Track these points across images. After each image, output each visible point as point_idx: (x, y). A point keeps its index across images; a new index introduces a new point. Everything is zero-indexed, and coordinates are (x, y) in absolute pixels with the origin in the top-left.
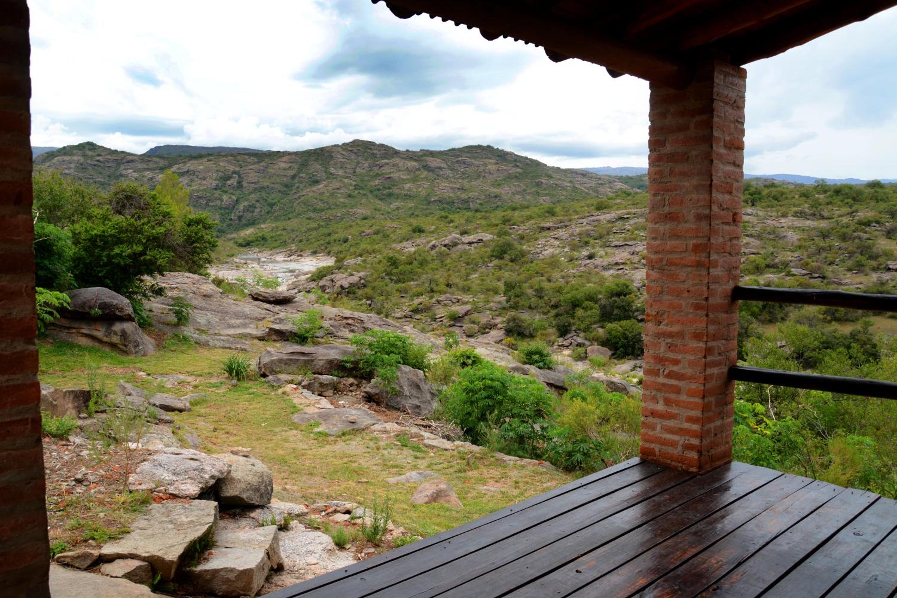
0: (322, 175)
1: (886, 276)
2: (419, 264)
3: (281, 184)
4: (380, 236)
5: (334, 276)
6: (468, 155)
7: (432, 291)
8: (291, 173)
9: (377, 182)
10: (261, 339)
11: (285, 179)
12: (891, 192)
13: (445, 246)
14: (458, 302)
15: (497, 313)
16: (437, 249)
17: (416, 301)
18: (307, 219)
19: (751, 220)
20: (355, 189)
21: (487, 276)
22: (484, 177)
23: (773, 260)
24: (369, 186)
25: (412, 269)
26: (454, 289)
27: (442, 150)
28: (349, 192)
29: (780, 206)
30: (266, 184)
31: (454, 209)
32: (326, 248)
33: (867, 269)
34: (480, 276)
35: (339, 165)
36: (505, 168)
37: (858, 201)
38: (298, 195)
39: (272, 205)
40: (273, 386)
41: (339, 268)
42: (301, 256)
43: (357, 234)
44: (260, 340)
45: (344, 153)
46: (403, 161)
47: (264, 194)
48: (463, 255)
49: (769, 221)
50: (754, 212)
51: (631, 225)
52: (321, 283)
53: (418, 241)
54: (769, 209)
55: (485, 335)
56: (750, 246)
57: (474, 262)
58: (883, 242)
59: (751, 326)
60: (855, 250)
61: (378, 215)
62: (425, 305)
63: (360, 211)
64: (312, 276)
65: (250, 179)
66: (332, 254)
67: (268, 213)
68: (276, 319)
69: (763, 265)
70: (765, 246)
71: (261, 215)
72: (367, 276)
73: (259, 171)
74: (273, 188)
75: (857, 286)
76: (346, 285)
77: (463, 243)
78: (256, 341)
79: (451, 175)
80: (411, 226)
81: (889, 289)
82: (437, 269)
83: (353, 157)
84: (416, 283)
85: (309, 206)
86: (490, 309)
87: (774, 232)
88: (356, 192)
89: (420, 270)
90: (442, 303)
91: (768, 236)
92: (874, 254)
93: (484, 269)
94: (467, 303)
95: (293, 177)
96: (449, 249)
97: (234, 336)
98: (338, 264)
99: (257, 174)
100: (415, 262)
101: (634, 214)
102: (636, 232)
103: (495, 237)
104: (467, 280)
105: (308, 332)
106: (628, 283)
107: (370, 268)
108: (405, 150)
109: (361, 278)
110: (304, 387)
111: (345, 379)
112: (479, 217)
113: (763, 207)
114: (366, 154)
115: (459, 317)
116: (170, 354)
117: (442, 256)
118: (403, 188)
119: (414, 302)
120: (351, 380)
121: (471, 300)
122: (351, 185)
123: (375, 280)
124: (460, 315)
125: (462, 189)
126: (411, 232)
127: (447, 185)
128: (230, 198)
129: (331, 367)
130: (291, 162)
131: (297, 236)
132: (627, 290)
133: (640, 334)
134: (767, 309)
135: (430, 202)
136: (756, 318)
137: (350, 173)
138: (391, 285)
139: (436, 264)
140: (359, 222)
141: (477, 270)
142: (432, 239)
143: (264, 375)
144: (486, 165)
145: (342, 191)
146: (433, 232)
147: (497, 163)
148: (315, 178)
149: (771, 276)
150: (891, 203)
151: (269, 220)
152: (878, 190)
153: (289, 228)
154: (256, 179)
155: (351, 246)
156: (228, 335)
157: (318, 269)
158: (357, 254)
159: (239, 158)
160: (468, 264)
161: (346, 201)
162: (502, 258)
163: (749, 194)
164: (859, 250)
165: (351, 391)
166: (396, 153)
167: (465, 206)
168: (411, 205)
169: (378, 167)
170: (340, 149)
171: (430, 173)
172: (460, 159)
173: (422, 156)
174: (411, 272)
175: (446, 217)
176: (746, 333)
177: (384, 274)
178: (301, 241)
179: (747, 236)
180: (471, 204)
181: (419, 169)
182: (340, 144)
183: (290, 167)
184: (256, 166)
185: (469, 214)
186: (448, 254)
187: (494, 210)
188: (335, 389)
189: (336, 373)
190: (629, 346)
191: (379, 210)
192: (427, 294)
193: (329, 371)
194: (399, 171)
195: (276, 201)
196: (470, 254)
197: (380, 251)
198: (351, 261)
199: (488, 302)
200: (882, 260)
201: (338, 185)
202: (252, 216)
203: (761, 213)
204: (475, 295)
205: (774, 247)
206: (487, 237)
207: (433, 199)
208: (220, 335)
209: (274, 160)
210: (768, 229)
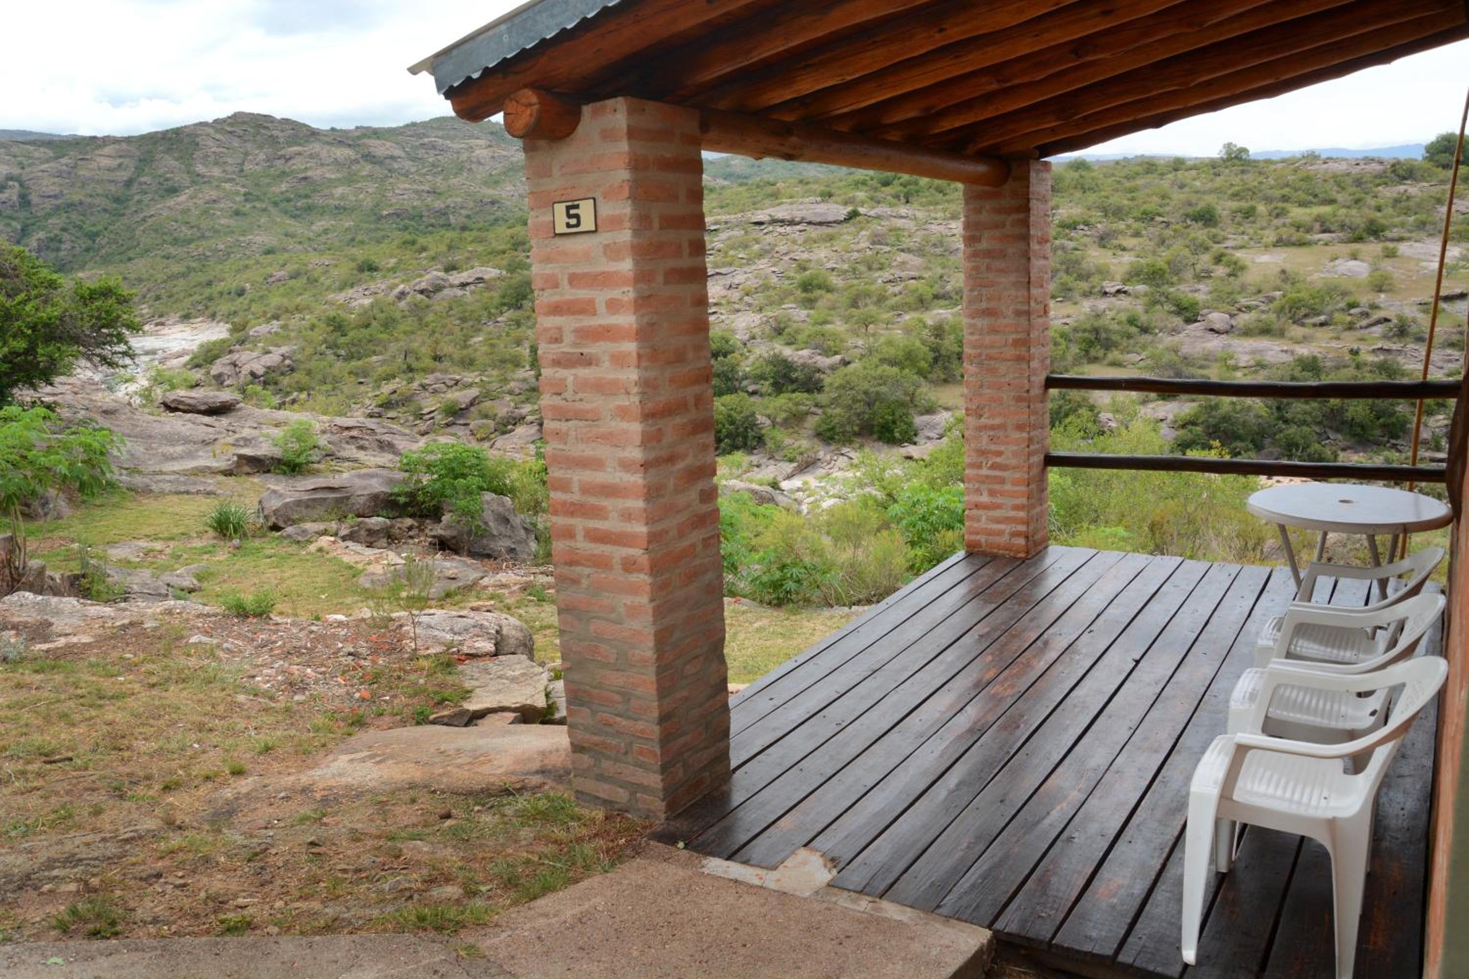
0: (181, 178)
1: (1102, 304)
2: (382, 325)
3: (107, 196)
4: (303, 280)
5: (235, 357)
6: (441, 133)
7: (410, 369)
8: (124, 175)
9: (284, 187)
10: (228, 473)
11: (113, 188)
12: (1101, 176)
13: (422, 292)
14: (456, 384)
15: (522, 397)
16: (409, 298)
17: (386, 389)
18: (163, 257)
19: (906, 227)
20: (246, 200)
21: (499, 337)
22: (470, 170)
23: (943, 287)
24: (269, 195)
25: (371, 335)
26: (446, 364)
27: (394, 125)
28: (235, 207)
29: (948, 201)
30: (76, 198)
31: (421, 228)
32: (207, 308)
33: (1076, 295)
34: (485, 340)
35: (211, 159)
36: (504, 153)
37: (1058, 191)
38: (141, 216)
39: (93, 236)
40: (298, 542)
41: (242, 342)
42: (162, 324)
43: (261, 280)
44: (226, 475)
45: (218, 136)
46: (328, 147)
47: (74, 216)
48: (454, 306)
49: (933, 226)
50: (910, 213)
51: (722, 241)
52: (215, 370)
53: (373, 286)
54: (932, 208)
55: (507, 436)
56: (908, 266)
57: (476, 315)
58: (1094, 254)
59: (919, 391)
60: (1058, 266)
61: (291, 244)
62: (401, 394)
63: (259, 239)
64: (192, 359)
65: (44, 189)
66: (219, 318)
67: (87, 250)
68: (237, 440)
69: (929, 296)
70: (931, 265)
71: (74, 256)
72: (294, 352)
73: (60, 175)
74: (91, 206)
75: (1064, 321)
76: (260, 371)
77: (452, 286)
78: (221, 478)
79: (413, 170)
80: (353, 260)
81: (1107, 322)
82: (413, 333)
83: (236, 145)
84: (380, 357)
85: (165, 234)
86: (511, 393)
87: (941, 244)
88: (248, 206)
89: (384, 336)
90: (430, 389)
91: (932, 250)
92: (1084, 273)
93: (491, 327)
94: (470, 385)
95: (129, 183)
96: (428, 297)
97: (185, 473)
98: (236, 335)
99: (56, 180)
100: (374, 323)
101: (726, 223)
102: (732, 253)
103: (504, 272)
104: (466, 347)
105: (299, 456)
106: (727, 334)
107: (297, 338)
108: (328, 128)
109: (284, 357)
110: (344, 538)
111: (399, 520)
112: (470, 239)
113: (922, 205)
114: (258, 138)
115: (461, 409)
116: (98, 512)
117: (417, 310)
118: (332, 195)
119: (382, 390)
120: (409, 522)
121: (477, 380)
122: (237, 193)
123: (309, 358)
124: (463, 406)
125: (433, 192)
126: (355, 272)
127: (407, 186)
128: (9, 225)
129: (376, 506)
130: (121, 157)
131: (149, 290)
132: (727, 347)
133: (753, 414)
134: (940, 363)
135: (382, 217)
136: (925, 378)
137: (234, 172)
138: (339, 364)
139: (409, 324)
140: (261, 259)
141: (479, 330)
142: (397, 281)
143: (275, 528)
144: (471, 149)
145: (222, 206)
146: (393, 270)
147: (490, 146)
148: (170, 183)
149: (941, 311)
150: (1103, 193)
151: (91, 264)
152: (1083, 173)
153: (132, 276)
154: (56, 190)
155: (252, 301)
156: (174, 472)
157: (202, 346)
158: (269, 315)
159: (15, 150)
160: (464, 320)
161: (232, 222)
162: (520, 308)
163: (901, 184)
164: (1064, 267)
165: (411, 537)
166: (314, 134)
167: (442, 221)
168: (348, 224)
169: (283, 161)
170: (210, 131)
171: (377, 167)
172: (426, 140)
173: (358, 138)
174: (370, 341)
175: (413, 243)
176: (912, 401)
177: (324, 346)
178: (158, 298)
179: (903, 251)
180: (451, 217)
181: (356, 161)
182: (210, 121)
183: (120, 165)
184: (53, 164)
185: (450, 234)
186: (428, 307)
187: (491, 225)
188: (389, 537)
189: (384, 513)
190: (738, 435)
191: (293, 236)
192: (402, 375)
193: (374, 511)
194: (322, 165)
195: (99, 228)
196: (466, 303)
197: (308, 308)
198: (260, 329)
199: (505, 381)
200: (1095, 280)
201: (214, 194)
202: (56, 258)
203: (920, 215)
204: (483, 372)
205: (943, 268)
206: (490, 273)
207: (385, 213)
208: (161, 473)
209: (86, 153)
210: (933, 239)
